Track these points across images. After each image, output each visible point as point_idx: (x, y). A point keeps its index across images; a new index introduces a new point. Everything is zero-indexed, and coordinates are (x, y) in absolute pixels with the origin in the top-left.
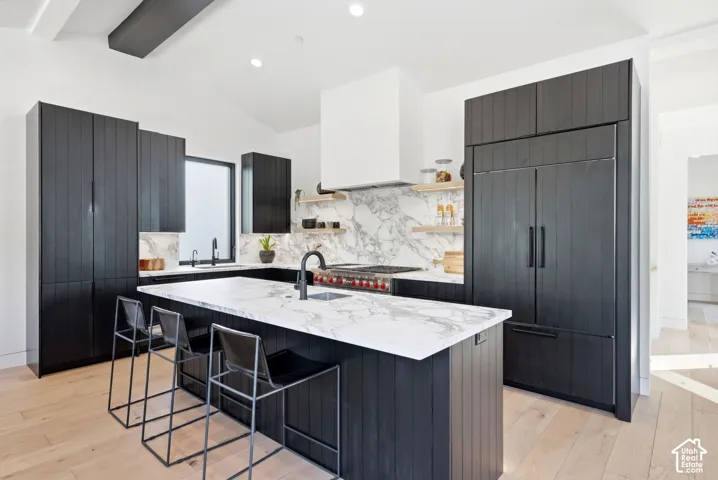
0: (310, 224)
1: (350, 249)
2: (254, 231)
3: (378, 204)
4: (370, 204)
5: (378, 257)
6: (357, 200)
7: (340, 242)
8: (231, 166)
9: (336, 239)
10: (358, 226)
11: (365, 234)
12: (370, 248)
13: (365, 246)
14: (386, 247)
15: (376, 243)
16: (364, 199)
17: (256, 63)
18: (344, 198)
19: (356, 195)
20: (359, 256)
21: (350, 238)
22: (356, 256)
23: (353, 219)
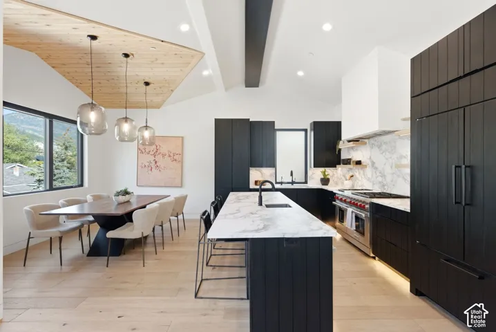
0: (347, 162)
1: (369, 179)
2: (314, 167)
3: (384, 147)
4: (379, 147)
5: (384, 186)
6: (373, 144)
7: (364, 174)
8: (306, 130)
9: (362, 172)
10: (373, 163)
11: (376, 168)
12: (380, 179)
13: (376, 177)
14: (389, 178)
15: (383, 176)
16: (376, 143)
17: (300, 73)
18: (366, 143)
19: (372, 141)
20: (374, 184)
21: (369, 171)
22: (371, 184)
23: (370, 158)
